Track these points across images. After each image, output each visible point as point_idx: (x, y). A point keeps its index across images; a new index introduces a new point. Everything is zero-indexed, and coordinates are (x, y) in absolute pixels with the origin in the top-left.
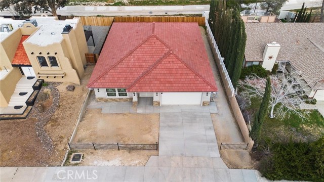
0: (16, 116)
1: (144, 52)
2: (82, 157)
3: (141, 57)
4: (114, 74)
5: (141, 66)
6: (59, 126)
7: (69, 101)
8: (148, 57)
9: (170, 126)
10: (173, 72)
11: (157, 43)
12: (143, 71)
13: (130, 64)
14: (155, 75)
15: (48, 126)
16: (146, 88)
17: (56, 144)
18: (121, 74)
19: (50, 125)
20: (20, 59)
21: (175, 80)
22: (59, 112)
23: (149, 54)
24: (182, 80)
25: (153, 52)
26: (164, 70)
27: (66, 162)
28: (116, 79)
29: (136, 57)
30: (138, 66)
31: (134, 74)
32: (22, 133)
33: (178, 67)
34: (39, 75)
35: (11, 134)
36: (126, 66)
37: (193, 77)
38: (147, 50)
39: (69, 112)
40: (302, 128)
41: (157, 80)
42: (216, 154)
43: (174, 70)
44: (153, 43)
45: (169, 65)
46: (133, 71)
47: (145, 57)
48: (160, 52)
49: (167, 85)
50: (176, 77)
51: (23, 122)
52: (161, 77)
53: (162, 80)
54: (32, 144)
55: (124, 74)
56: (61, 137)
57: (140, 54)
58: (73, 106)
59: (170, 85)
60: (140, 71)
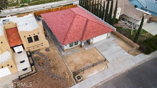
0: (29, 74)
1: (77, 22)
2: (81, 77)
3: (77, 25)
4: (71, 35)
5: (80, 29)
6: (58, 69)
7: (52, 56)
8: (80, 24)
9: (103, 50)
10: (95, 27)
11: (80, 17)
12: (82, 31)
13: (74, 29)
14: (88, 31)
15: (52, 71)
16: (88, 37)
17: (64, 77)
18: (74, 34)
19: (53, 70)
20: (14, 43)
21: (97, 30)
22: (52, 62)
23: (80, 23)
24: (100, 30)
25: (81, 21)
26: (91, 27)
27: (76, 82)
28: (73, 37)
29: (75, 25)
30: (79, 29)
31: (79, 33)
32: (42, 79)
33: (95, 25)
34: (28, 49)
35: (36, 83)
36: (74, 31)
37: (103, 27)
38: (78, 21)
39: (57, 61)
40: (142, 35)
41: (91, 32)
42: (127, 53)
43: (94, 26)
44: (78, 18)
45: (91, 25)
46: (78, 32)
47: (79, 24)
48: (84, 21)
49: (96, 33)
50: (97, 29)
51: (36, 74)
52: (91, 31)
53: (92, 32)
54: (53, 82)
55: (75, 34)
56: (64, 73)
57: (76, 24)
58: (56, 57)
59: (97, 33)
60: (81, 31)
